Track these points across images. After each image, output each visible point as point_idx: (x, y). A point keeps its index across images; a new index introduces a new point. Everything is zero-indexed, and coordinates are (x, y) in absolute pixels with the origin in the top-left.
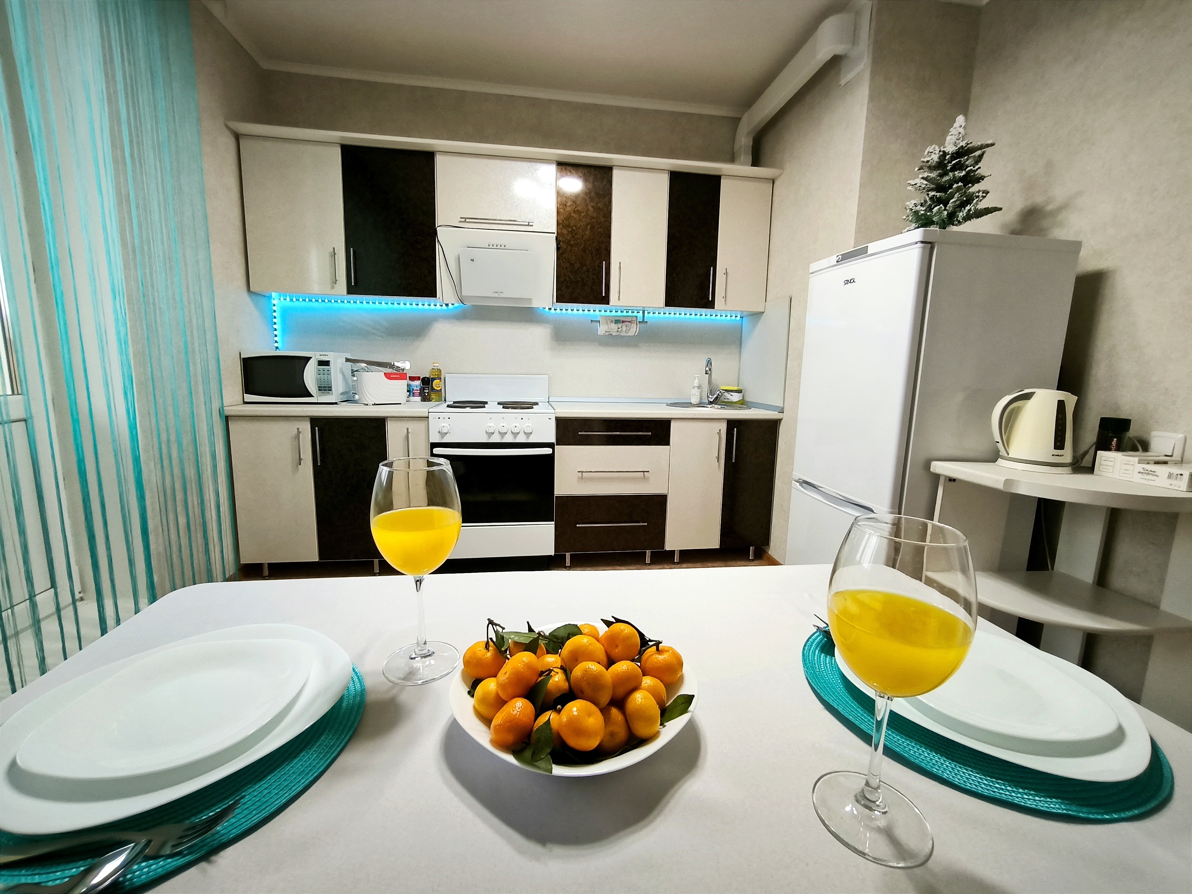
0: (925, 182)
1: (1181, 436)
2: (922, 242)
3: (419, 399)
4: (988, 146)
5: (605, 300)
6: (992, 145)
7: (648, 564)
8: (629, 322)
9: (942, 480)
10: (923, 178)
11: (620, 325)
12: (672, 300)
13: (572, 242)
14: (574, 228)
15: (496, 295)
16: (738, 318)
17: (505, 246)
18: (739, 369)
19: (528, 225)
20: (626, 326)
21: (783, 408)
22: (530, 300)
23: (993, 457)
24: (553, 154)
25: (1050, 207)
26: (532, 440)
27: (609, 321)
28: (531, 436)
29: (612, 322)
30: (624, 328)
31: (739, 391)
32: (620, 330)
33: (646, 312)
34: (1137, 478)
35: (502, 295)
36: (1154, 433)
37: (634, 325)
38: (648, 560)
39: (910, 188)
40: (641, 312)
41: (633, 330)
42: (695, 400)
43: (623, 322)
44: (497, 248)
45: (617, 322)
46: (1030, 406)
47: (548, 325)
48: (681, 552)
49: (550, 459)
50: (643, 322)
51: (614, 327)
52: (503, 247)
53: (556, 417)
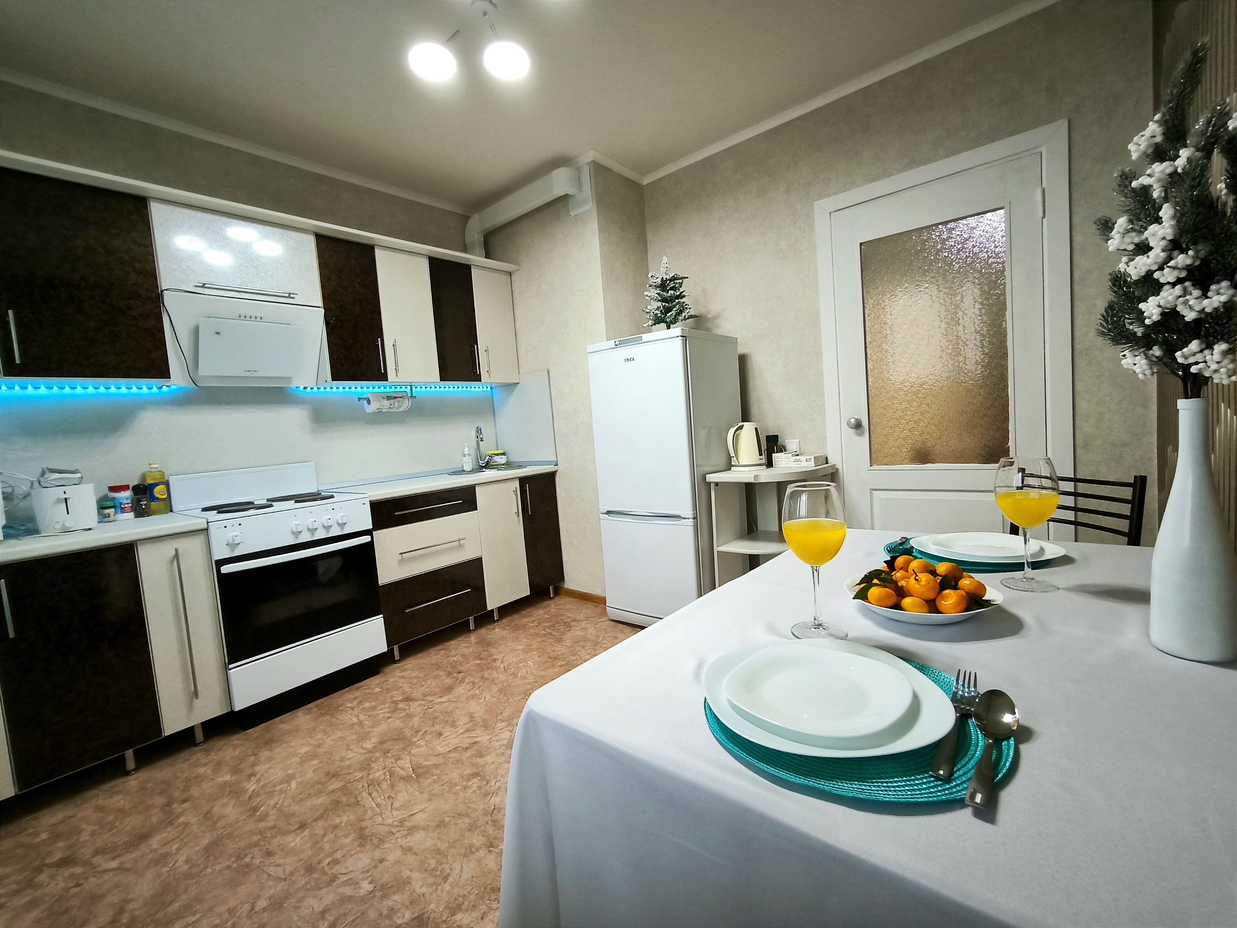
0: (657, 296)
1: (797, 441)
2: (681, 336)
3: (132, 515)
4: (685, 278)
5: (383, 377)
6: (687, 278)
7: (473, 630)
8: (400, 397)
9: (712, 486)
10: (657, 293)
11: (392, 401)
12: (446, 374)
13: (342, 318)
14: (342, 303)
15: (248, 374)
16: (489, 389)
17: (261, 318)
18: (496, 434)
19: (289, 297)
20: (399, 402)
21: (557, 462)
22: (289, 379)
23: (729, 467)
24: (310, 224)
25: (710, 316)
26: (347, 530)
27: (380, 398)
28: (346, 526)
29: (383, 398)
30: (397, 404)
31: (504, 454)
32: (392, 406)
33: (414, 388)
34: (794, 465)
35: (255, 374)
36: (786, 441)
37: (406, 401)
38: (472, 627)
39: (647, 298)
40: (409, 387)
41: (406, 405)
42: (467, 468)
43: (395, 398)
44: (251, 320)
45: (389, 398)
46: (743, 432)
47: (304, 406)
48: (499, 608)
49: (369, 547)
50: (412, 397)
51: (386, 403)
52: (259, 319)
53: (370, 501)
